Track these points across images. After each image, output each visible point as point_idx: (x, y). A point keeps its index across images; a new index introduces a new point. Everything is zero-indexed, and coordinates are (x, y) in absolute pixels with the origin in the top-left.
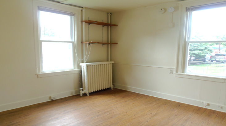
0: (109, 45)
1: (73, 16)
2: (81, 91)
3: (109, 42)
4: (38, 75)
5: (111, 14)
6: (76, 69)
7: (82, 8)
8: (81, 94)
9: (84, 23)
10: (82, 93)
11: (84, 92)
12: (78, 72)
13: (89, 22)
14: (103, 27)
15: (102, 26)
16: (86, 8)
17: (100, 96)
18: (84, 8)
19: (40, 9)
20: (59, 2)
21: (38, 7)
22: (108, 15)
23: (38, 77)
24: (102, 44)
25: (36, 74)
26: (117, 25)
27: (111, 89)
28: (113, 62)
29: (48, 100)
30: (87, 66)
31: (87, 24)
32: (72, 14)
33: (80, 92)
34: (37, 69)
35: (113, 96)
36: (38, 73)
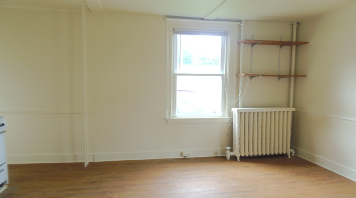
0: (293, 79)
1: (226, 36)
2: (228, 152)
3: (293, 73)
4: (167, 120)
5: (297, 24)
6: (227, 117)
7: (241, 21)
8: (228, 157)
9: (242, 44)
10: (229, 154)
11: (232, 154)
12: (227, 121)
13: (253, 43)
14: (281, 48)
15: (279, 46)
16: (246, 21)
17: (258, 164)
18: (243, 22)
19: (176, 31)
20: (202, 19)
21: (173, 29)
22: (293, 27)
23: (167, 123)
24: (277, 77)
25: (165, 119)
26: (308, 43)
27: (288, 157)
28: (294, 109)
29: (179, 157)
30: (240, 114)
31: (249, 46)
32: (224, 34)
33: (226, 153)
34: (167, 112)
35: (279, 169)
36: (167, 117)
